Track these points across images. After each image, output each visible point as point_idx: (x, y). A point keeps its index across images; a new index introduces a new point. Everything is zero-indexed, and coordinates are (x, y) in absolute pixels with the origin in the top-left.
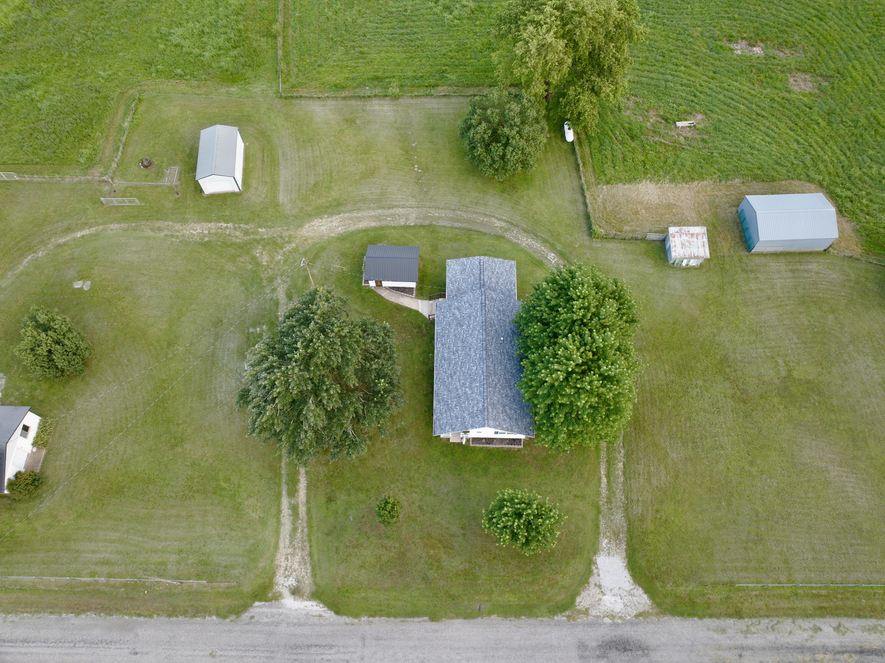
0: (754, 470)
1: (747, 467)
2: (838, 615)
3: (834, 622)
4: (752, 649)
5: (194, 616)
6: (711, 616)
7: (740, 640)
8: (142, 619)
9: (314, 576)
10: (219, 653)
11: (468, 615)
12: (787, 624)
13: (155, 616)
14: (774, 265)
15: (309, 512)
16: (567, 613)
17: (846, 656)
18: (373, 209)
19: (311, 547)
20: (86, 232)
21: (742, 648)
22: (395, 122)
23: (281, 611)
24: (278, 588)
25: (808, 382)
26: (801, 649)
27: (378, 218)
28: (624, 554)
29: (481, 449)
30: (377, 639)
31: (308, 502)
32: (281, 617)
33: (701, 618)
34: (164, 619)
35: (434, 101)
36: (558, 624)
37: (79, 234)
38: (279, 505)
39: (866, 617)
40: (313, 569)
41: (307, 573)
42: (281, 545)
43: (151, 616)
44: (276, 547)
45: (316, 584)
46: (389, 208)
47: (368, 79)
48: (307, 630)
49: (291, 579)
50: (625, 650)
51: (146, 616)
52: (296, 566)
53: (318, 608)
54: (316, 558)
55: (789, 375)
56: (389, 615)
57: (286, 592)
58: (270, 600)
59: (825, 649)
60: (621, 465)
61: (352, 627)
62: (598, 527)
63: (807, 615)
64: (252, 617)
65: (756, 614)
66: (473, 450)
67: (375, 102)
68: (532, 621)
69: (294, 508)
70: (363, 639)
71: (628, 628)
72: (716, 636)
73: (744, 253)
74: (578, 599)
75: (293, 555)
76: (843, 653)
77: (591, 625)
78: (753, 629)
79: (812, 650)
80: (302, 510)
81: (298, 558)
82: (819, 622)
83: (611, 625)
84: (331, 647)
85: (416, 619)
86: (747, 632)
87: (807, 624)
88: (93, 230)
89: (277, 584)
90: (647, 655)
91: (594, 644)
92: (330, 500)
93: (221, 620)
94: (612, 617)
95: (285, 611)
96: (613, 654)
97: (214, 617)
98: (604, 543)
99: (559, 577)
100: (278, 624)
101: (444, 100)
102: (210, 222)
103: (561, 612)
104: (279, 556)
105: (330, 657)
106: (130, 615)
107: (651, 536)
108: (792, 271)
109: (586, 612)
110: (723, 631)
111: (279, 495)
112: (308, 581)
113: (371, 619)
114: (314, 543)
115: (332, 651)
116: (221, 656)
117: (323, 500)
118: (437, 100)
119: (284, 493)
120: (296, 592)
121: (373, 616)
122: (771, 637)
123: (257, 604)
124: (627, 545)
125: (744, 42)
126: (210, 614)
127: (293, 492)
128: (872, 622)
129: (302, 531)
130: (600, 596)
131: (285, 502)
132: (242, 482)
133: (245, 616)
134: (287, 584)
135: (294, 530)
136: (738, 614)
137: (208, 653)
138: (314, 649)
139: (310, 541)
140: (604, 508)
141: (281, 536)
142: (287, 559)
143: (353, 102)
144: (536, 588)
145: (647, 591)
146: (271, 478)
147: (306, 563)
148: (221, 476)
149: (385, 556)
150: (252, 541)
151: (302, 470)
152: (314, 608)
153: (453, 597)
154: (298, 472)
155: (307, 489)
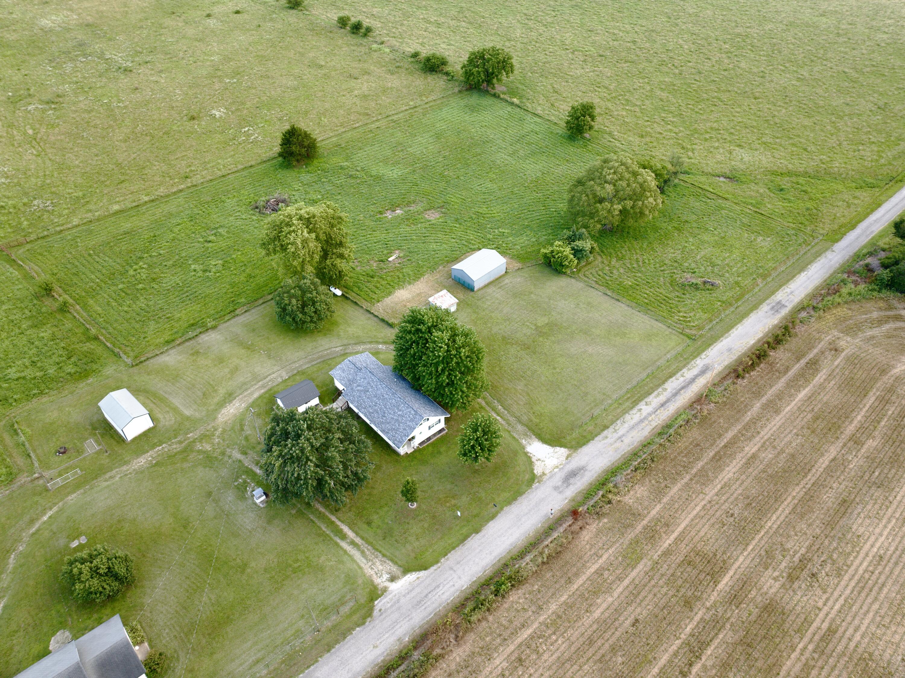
0: (558, 370)
1: (554, 371)
2: (643, 399)
3: (643, 403)
4: (624, 435)
5: (345, 638)
6: (596, 436)
7: (616, 436)
8: (312, 667)
9: (395, 563)
10: (378, 642)
11: (493, 517)
12: (627, 417)
13: (320, 659)
14: (490, 290)
15: (362, 538)
16: (536, 481)
17: (659, 411)
18: (255, 384)
19: (380, 552)
20: (50, 513)
21: (620, 438)
22: (226, 339)
23: (393, 594)
24: (380, 586)
25: (547, 324)
26: (641, 421)
28: (537, 440)
29: (428, 446)
30: (458, 563)
31: (357, 534)
32: (397, 596)
33: (593, 439)
34: (327, 655)
35: (241, 317)
36: (537, 488)
37: (45, 518)
38: (345, 551)
39: (652, 393)
40: (392, 560)
41: (390, 566)
42: (362, 565)
43: (317, 661)
44: (360, 568)
45: (400, 566)
46: (265, 378)
47: (186, 328)
48: (417, 590)
49: (384, 576)
50: (575, 475)
51: (313, 664)
52: (381, 567)
53: (413, 576)
54: (388, 554)
55: (537, 327)
56: (454, 548)
57: (388, 584)
58: (382, 594)
59: (650, 414)
60: (500, 407)
61: (440, 569)
62: (514, 438)
63: (632, 408)
64: (380, 610)
65: (613, 422)
66: (424, 449)
67: (205, 337)
68: (524, 496)
69: (353, 543)
70: (451, 569)
71: (568, 466)
72: (605, 441)
73: (472, 293)
74: (535, 472)
75: (374, 564)
76: (657, 410)
77: (551, 477)
78: (617, 428)
79: (645, 418)
80: (358, 540)
81: (378, 563)
82: (638, 407)
83: (560, 470)
84: (438, 586)
85: (469, 539)
86: (616, 431)
87: (635, 411)
88: (55, 509)
89: (378, 584)
90: (586, 470)
91: (560, 483)
92: (369, 523)
93: (363, 627)
94: (557, 467)
95: (396, 592)
96: (572, 481)
97: (357, 629)
98: (524, 441)
99: (518, 468)
100: (398, 601)
101: (247, 314)
102: (148, 452)
103: (533, 482)
104: (366, 571)
105: (442, 592)
106: (302, 672)
107: (541, 424)
108: (500, 288)
109: (544, 474)
110: (607, 437)
111: (337, 544)
112: (395, 569)
113: (446, 557)
114: (380, 549)
115: (441, 588)
116: (381, 643)
117: (365, 526)
119: (339, 541)
120: (393, 579)
121: (446, 555)
122: (626, 425)
123: (376, 602)
124: (534, 435)
125: (389, 211)
126: (354, 629)
127: (344, 537)
128: (656, 393)
129: (368, 549)
130: (543, 463)
131: (344, 545)
132: (307, 555)
133: (376, 613)
134: (384, 580)
135: (363, 553)
136: (606, 427)
137: (372, 648)
138: (430, 595)
139: (377, 550)
140: (510, 428)
141: (358, 561)
142: (372, 569)
143: (187, 344)
144: (512, 481)
145: (561, 446)
146: (323, 540)
147: (385, 562)
148: (290, 562)
149: (426, 525)
150: (343, 576)
151: (339, 523)
152: (411, 577)
153: (477, 515)
154: (337, 526)
155: (351, 528)
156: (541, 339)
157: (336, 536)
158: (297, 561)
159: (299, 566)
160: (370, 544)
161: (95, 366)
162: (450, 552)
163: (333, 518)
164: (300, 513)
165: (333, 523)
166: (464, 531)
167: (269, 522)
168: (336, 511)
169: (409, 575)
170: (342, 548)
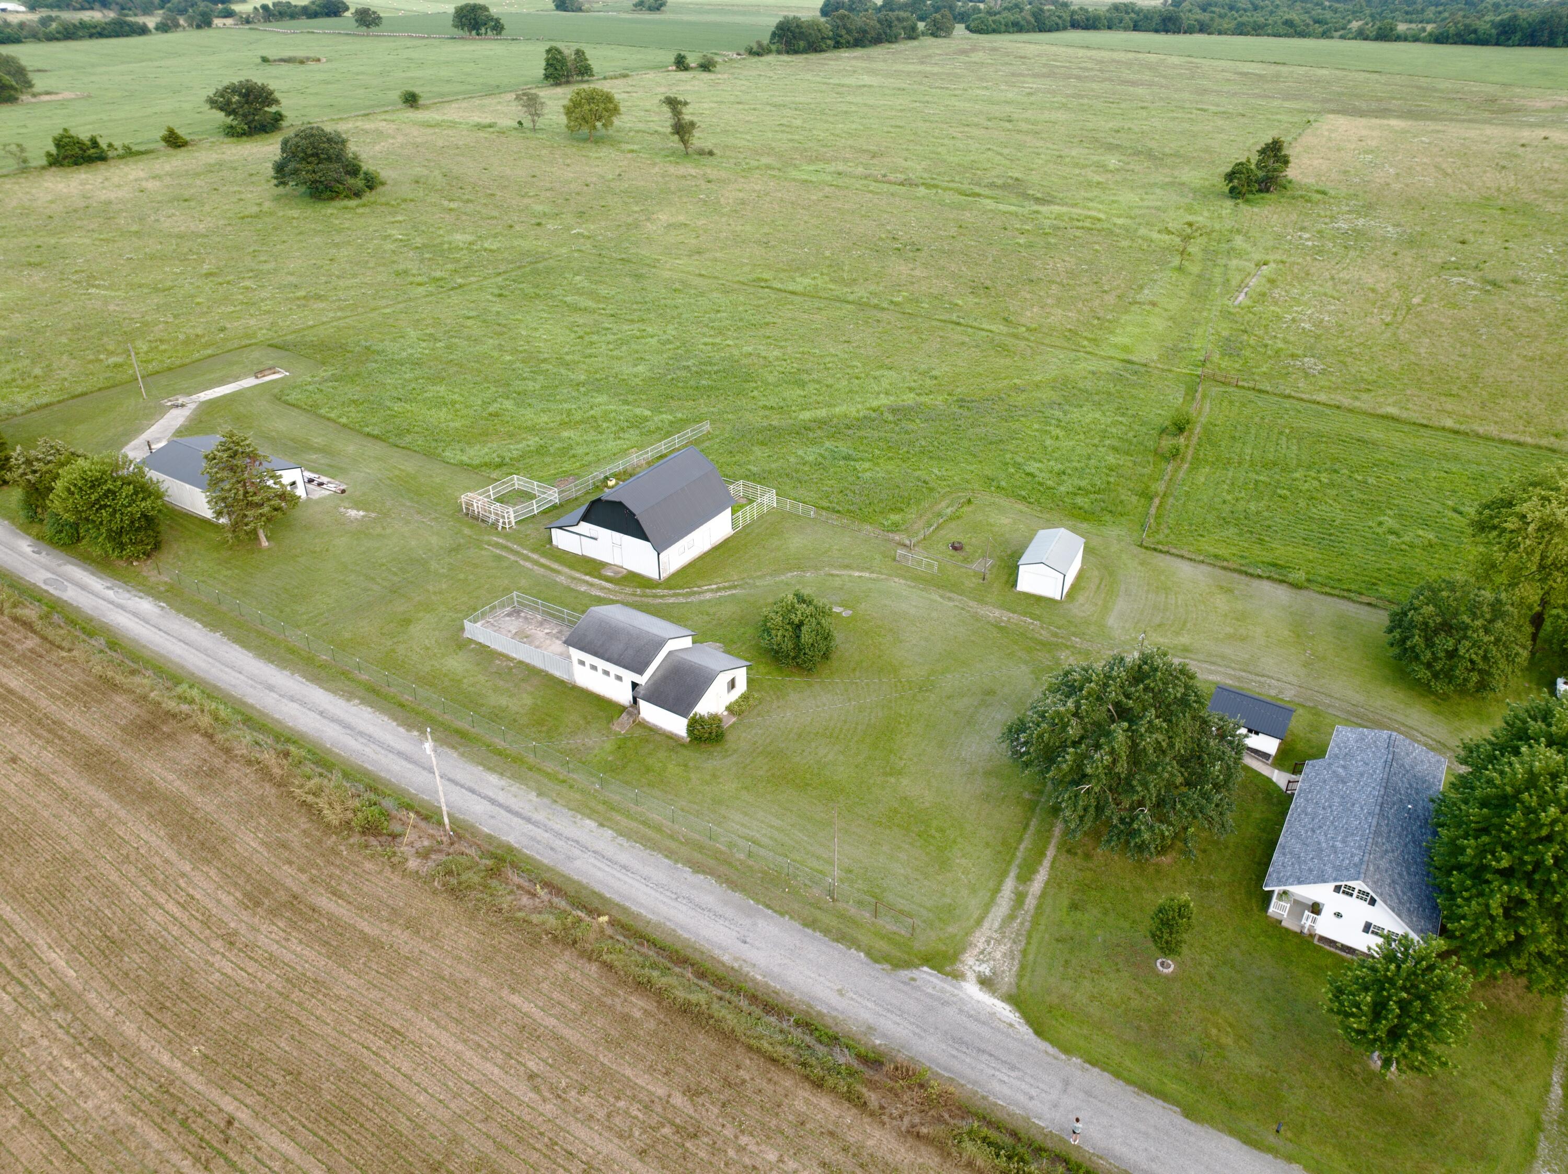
5: (837, 941)
8: (770, 912)
9: (1020, 975)
10: (851, 994)
11: (1251, 1141)
13: (787, 917)
15: (1039, 908)
18: (1234, 669)
19: (1028, 943)
20: (866, 574)
22: (1290, 607)
23: (956, 992)
24: (960, 967)
27: (1239, 679)
29: (1331, 954)
30: (1088, 1093)
31: (1043, 895)
32: (955, 999)
34: (797, 925)
35: (1351, 604)
37: (857, 574)
38: (997, 890)
40: (1022, 967)
41: (1010, 970)
42: (986, 925)
43: (782, 914)
44: (979, 922)
45: (1018, 986)
46: (1258, 675)
47: (1263, 562)
48: (985, 1031)
49: (984, 966)
51: (775, 911)
52: (998, 955)
53: (1011, 1015)
54: (1031, 957)
56: (1117, 1075)
57: (971, 976)
58: (947, 974)
61: (1054, 1061)
64: (913, 979)
67: (1266, 586)
69: (1020, 898)
70: (1067, 1083)
75: (998, 942)
80: (1031, 902)
81: (1003, 948)
84: (1013, 1068)
88: (874, 576)
89: (962, 962)
92: (1074, 907)
93: (869, 961)
95: (961, 995)
97: (862, 954)
100: (946, 1003)
101: (1367, 608)
102: (1014, 612)
104: (977, 934)
105: (1006, 1079)
106: (758, 902)
111: (1004, 874)
112: (1008, 979)
113: (1087, 1066)
114: (1034, 941)
115: (1013, 1074)
116: (852, 999)
117: (1066, 903)
118: (1357, 606)
119: (1012, 874)
120: (985, 982)
121: (1094, 1064)
123: (925, 969)
126: (859, 948)
127: (1025, 877)
129: (1022, 923)
131: (1009, 884)
132: (959, 840)
133: (905, 974)
134: (977, 969)
135: (1011, 917)
137: (836, 988)
138: (986, 1057)
139: (1029, 936)
141: (990, 916)
142: (988, 942)
143: (1236, 575)
144: (1389, 1164)
146: (1000, 852)
147: (1013, 959)
148: (935, 823)
149: (1136, 1003)
150: (948, 901)
151: (1047, 863)
152: (1006, 1012)
153: (1231, 1105)
154: (1040, 863)
155: (1047, 883)
157: (1019, 867)
158: (941, 830)
159: (934, 837)
160: (1035, 922)
161: (1108, 517)
162: (1104, 1070)
163: (1051, 852)
164: (1031, 807)
165: (1042, 854)
166: (1172, 1087)
167: (988, 774)
168: (1069, 851)
169: (1008, 1008)
170: (1000, 883)
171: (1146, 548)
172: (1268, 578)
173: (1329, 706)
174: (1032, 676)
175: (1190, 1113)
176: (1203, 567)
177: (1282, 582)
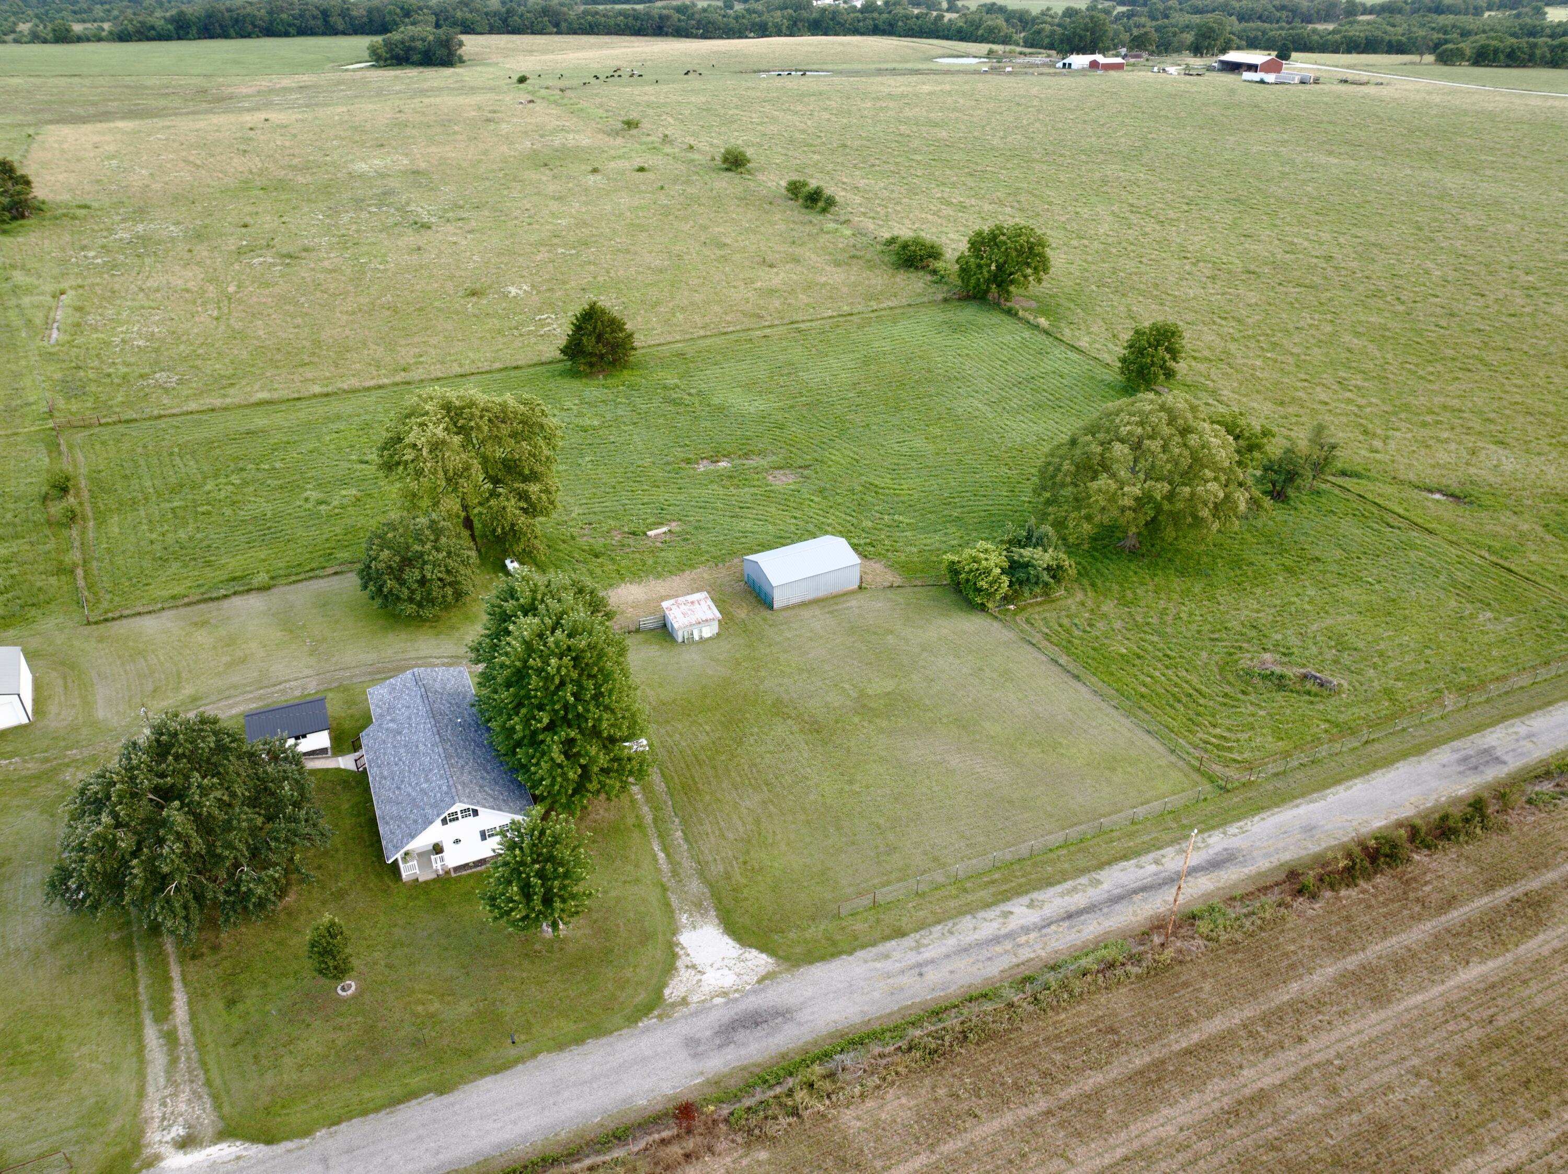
0: (856, 788)
1: (847, 788)
2: (1027, 892)
3: (1025, 900)
4: (932, 961)
6: (863, 947)
7: (913, 958)
9: (218, 1107)
11: (499, 1068)
12: (967, 922)
14: (806, 613)
15: (197, 1031)
16: (656, 1013)
17: (1053, 927)
19: (207, 1071)
21: (920, 965)
22: (270, 609)
24: (148, 1152)
26: (997, 940)
27: (260, 698)
28: (717, 921)
29: (470, 875)
30: (350, 1151)
31: (193, 1015)
33: (851, 953)
35: (321, 581)
36: (647, 1029)
38: (141, 1048)
39: (1059, 883)
40: (215, 1097)
41: (204, 1110)
42: (150, 1090)
44: (141, 1094)
45: (222, 1118)
46: (275, 686)
47: (222, 582)
49: (174, 1129)
50: (757, 1024)
52: (183, 1107)
53: (233, 1149)
54: (218, 1082)
56: (364, 1113)
57: (168, 1150)
59: (1026, 930)
60: (679, 833)
61: (301, 1152)
62: (668, 905)
63: (987, 906)
65: (921, 926)
66: (457, 880)
67: (237, 601)
68: (603, 1040)
69: (171, 1038)
70: (325, 1160)
71: (752, 998)
72: (878, 965)
73: (767, 614)
74: (667, 992)
75: (174, 1095)
76: (1049, 925)
77: (695, 1014)
78: (925, 942)
79: (1011, 936)
80: (184, 1033)
81: (184, 1096)
82: (1006, 907)
83: (726, 1004)
85: (414, 1102)
86: (918, 947)
87: (991, 913)
89: (148, 1145)
90: (792, 1019)
91: (708, 1033)
92: (231, 1003)
94: (725, 994)
96: (741, 1035)
98: (684, 918)
99: (628, 973)
101: (334, 578)
103: (646, 1015)
104: (147, 1106)
107: (746, 891)
109: (684, 1001)
110: (887, 956)
111: (138, 1030)
112: (207, 1118)
113: (333, 1129)
114: (212, 1064)
117: (221, 1006)
118: (326, 580)
119: (147, 1022)
120: (185, 1144)
121: (337, 1124)
122: (951, 941)
124: (717, 909)
125: (705, 461)
127: (164, 1016)
128: (1069, 884)
129: (188, 1058)
130: (699, 977)
131: (151, 1034)
132: (64, 1033)
134: (168, 1138)
135: (173, 1061)
136: (900, 933)
139: (203, 1064)
140: (671, 884)
141: (150, 1078)
142: (163, 1104)
143: (202, 606)
144: (598, 996)
145: (763, 949)
146: (120, 1011)
147: (200, 1097)
148: (23, 1038)
149: (341, 1039)
150: (93, 1100)
151: (177, 985)
152: (225, 1151)
153: (468, 1054)
154: (170, 989)
155: (190, 1003)
156: (856, 720)
157: (151, 1009)
158: (35, 1039)
159: (32, 1052)
160: (201, 1047)
161: (33, 612)
162: (349, 1119)
163: (175, 972)
164: (127, 944)
165: (167, 979)
166: (415, 1082)
167: (54, 946)
168: (193, 957)
169: (224, 1145)
170: (141, 1040)
171: (96, 623)
172: (235, 593)
173: (352, 677)
174: (45, 817)
175: (442, 1089)
176: (166, 614)
177: (249, 591)
